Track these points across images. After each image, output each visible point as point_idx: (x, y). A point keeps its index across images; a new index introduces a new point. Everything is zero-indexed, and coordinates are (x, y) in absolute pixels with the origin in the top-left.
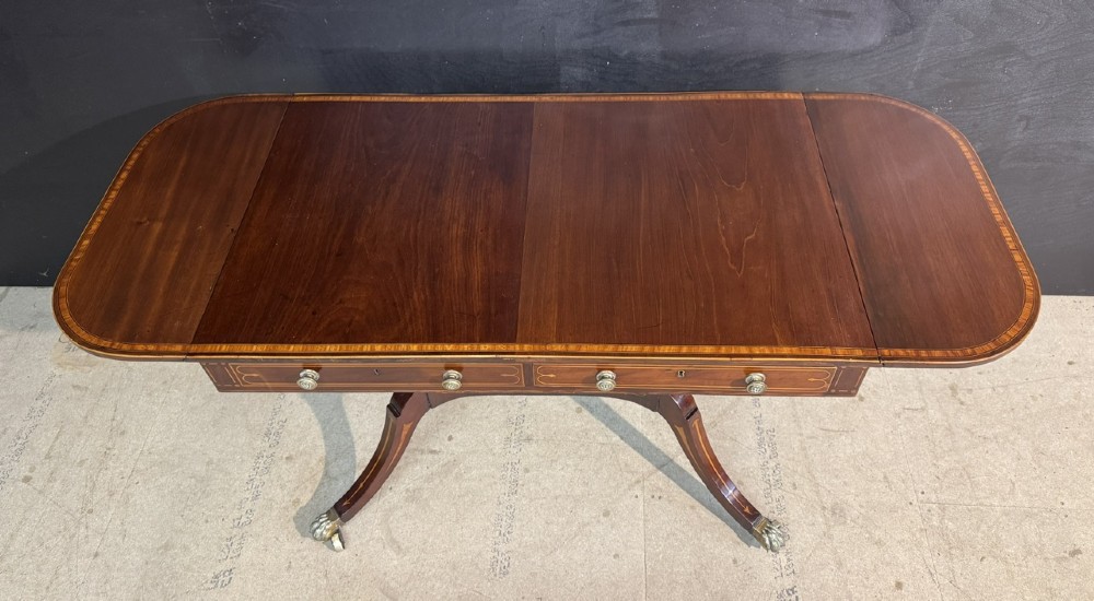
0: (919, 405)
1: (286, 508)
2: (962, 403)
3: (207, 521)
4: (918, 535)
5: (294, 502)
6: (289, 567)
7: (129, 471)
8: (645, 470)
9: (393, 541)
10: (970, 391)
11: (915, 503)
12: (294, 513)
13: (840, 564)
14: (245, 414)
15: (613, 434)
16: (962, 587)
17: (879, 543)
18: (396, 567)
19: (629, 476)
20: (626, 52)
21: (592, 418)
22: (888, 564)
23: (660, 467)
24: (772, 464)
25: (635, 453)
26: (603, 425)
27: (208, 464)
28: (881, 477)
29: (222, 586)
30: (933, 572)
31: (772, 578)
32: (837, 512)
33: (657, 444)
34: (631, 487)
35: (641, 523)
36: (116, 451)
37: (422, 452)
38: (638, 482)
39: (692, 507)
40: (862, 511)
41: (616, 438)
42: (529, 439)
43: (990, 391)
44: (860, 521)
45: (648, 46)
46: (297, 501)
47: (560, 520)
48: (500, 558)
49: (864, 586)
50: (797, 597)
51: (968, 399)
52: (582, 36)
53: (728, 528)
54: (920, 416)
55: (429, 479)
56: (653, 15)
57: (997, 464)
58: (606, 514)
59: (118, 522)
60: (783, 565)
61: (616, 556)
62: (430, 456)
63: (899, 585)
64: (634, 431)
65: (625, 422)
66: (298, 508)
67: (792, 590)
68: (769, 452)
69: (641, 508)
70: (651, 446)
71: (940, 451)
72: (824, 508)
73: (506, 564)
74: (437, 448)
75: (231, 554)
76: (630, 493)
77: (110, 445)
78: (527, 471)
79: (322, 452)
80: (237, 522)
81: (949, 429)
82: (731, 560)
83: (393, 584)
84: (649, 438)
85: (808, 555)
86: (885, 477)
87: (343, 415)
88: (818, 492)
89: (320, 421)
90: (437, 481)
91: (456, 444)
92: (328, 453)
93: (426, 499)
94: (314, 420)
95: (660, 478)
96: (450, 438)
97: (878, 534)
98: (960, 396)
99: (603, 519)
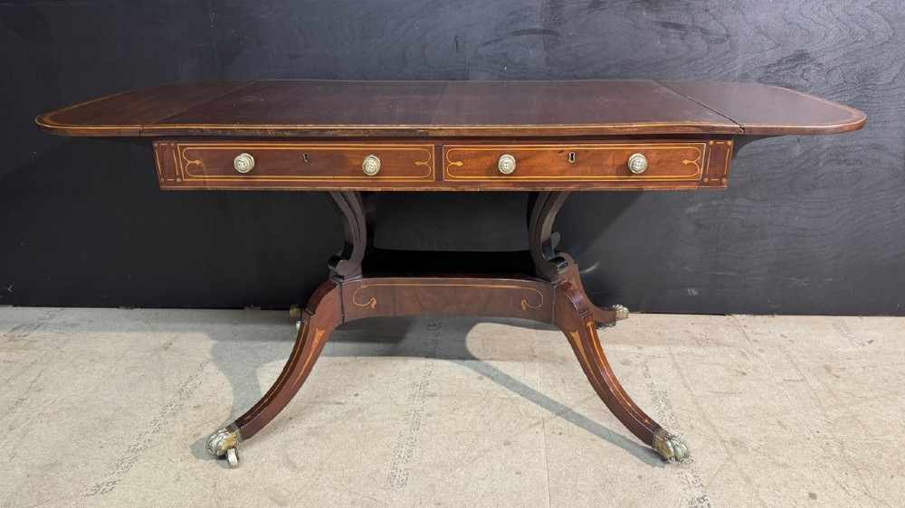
0: (798, 378)
1: (186, 439)
2: (838, 377)
3: (101, 447)
4: (822, 461)
5: (195, 435)
6: (177, 480)
7: (36, 414)
8: (545, 416)
9: (290, 462)
10: (843, 369)
11: (812, 438)
12: (193, 442)
13: (748, 480)
14: (162, 379)
15: (513, 393)
16: (877, 497)
17: (785, 466)
18: (289, 481)
19: (530, 420)
20: (519, 58)
21: (492, 382)
22: (797, 480)
23: (559, 414)
24: (667, 413)
25: (535, 405)
26: (504, 388)
27: (116, 410)
28: (775, 422)
29: (102, 493)
30: (845, 486)
31: (680, 489)
32: (738, 444)
33: (556, 399)
34: (530, 427)
35: (543, 450)
36: (28, 402)
37: (328, 403)
38: (538, 423)
39: (593, 440)
40: (762, 444)
41: (516, 395)
42: (432, 395)
43: (861, 370)
44: (761, 450)
45: (535, 54)
46: (198, 434)
47: (461, 447)
48: (398, 474)
49: (776, 496)
50: (709, 505)
51: (842, 374)
52: (486, 44)
53: (629, 455)
54: (801, 384)
55: (331, 421)
56: (538, 26)
57: (884, 414)
58: (507, 443)
59: (11, 447)
60: (690, 480)
61: (518, 473)
62: (335, 407)
63: (813, 496)
64: (533, 392)
65: (524, 386)
66: (197, 439)
67: (703, 498)
68: (663, 405)
69: (543, 441)
70: (549, 400)
71: (826, 406)
72: (723, 441)
73: (405, 478)
74: (343, 401)
75: (120, 470)
76: (531, 430)
77: (25, 396)
78: (430, 415)
79: (230, 403)
80: (132, 448)
81: (831, 392)
82: (636, 477)
83: (284, 493)
84: (547, 395)
85: (714, 473)
86: (779, 422)
87: (256, 379)
88: (715, 431)
89: (232, 384)
90: (339, 422)
91: (361, 399)
92: (235, 404)
93: (328, 434)
94: (227, 383)
95: (560, 422)
96: (356, 395)
97: (781, 460)
98: (834, 372)
99: (504, 448)
